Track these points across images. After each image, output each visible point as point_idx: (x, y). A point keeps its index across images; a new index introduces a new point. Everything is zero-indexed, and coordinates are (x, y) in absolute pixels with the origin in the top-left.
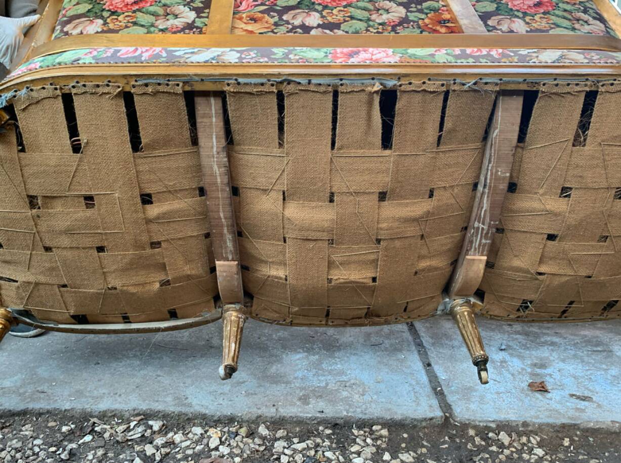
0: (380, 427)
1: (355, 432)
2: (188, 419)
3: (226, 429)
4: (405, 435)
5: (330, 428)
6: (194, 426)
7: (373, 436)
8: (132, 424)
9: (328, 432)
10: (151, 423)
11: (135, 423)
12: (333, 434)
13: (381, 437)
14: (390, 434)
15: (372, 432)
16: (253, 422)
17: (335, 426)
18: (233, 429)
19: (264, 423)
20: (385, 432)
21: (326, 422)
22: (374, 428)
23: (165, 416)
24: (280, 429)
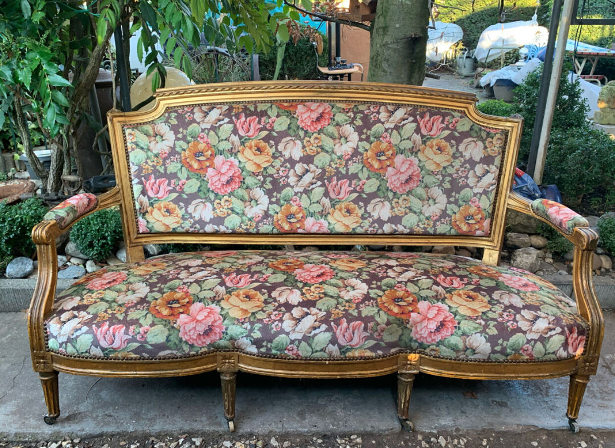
0: (356, 436)
1: (339, 441)
2: (220, 435)
3: (247, 442)
4: (374, 442)
5: (321, 438)
6: (225, 440)
7: (351, 444)
8: (181, 441)
9: (320, 441)
10: (193, 439)
11: (182, 440)
12: (323, 443)
13: (357, 444)
14: (363, 441)
15: (350, 441)
16: (267, 436)
17: (324, 437)
18: (253, 442)
19: (274, 436)
20: (359, 440)
21: (317, 434)
22: (352, 437)
23: (203, 434)
24: (286, 441)
